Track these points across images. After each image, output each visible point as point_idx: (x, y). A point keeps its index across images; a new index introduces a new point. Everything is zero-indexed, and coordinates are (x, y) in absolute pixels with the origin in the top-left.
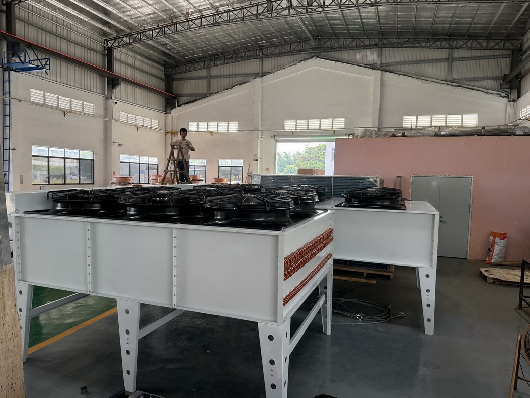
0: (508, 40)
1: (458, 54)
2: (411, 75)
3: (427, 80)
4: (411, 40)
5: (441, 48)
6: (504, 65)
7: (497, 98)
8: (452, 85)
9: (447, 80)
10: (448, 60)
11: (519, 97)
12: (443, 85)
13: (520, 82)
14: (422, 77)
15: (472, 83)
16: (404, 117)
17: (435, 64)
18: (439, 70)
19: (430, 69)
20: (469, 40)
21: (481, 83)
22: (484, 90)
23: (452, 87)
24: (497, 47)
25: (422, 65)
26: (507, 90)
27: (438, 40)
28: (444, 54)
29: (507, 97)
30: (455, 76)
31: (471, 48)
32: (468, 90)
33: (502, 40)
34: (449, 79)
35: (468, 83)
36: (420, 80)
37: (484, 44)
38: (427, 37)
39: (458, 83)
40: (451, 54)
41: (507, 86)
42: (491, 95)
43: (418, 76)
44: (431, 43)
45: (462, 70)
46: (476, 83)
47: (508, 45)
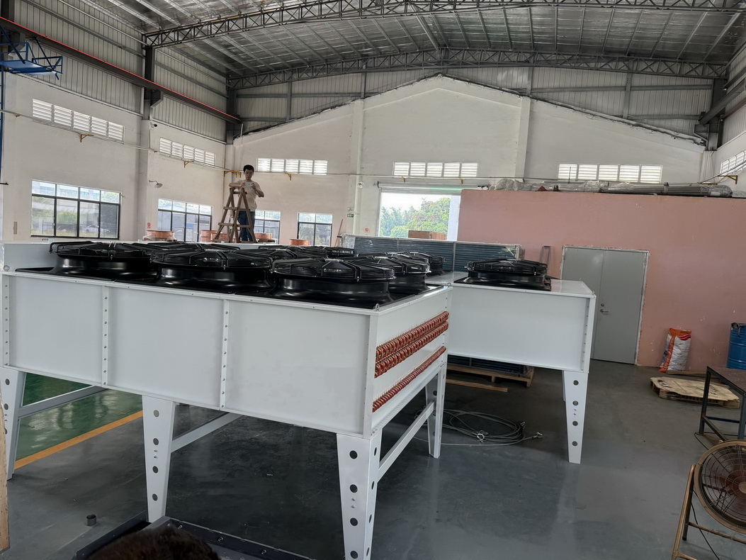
0: (710, 65)
1: (638, 80)
2: (573, 107)
3: (594, 115)
4: (575, 57)
5: (616, 71)
6: (700, 100)
7: (690, 144)
8: (629, 124)
9: (622, 117)
10: (624, 88)
11: (720, 144)
12: (617, 123)
13: (722, 124)
14: (587, 111)
15: (656, 122)
16: (561, 166)
17: (606, 93)
18: (613, 102)
19: (600, 100)
20: (656, 61)
21: (669, 123)
22: (672, 133)
23: (628, 127)
24: (693, 73)
25: (589, 94)
26: (704, 134)
27: (613, 59)
28: (621, 80)
29: (704, 144)
30: (633, 111)
31: (657, 74)
32: (650, 131)
33: (701, 64)
34: (625, 115)
35: (651, 122)
36: (585, 115)
37: (676, 68)
38: (597, 55)
39: (637, 121)
40: (629, 81)
41: (704, 129)
42: (682, 141)
43: (584, 109)
44: (603, 64)
45: (643, 102)
46: (662, 122)
47: (709, 71)
